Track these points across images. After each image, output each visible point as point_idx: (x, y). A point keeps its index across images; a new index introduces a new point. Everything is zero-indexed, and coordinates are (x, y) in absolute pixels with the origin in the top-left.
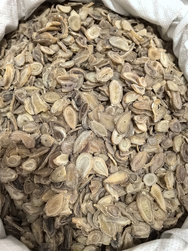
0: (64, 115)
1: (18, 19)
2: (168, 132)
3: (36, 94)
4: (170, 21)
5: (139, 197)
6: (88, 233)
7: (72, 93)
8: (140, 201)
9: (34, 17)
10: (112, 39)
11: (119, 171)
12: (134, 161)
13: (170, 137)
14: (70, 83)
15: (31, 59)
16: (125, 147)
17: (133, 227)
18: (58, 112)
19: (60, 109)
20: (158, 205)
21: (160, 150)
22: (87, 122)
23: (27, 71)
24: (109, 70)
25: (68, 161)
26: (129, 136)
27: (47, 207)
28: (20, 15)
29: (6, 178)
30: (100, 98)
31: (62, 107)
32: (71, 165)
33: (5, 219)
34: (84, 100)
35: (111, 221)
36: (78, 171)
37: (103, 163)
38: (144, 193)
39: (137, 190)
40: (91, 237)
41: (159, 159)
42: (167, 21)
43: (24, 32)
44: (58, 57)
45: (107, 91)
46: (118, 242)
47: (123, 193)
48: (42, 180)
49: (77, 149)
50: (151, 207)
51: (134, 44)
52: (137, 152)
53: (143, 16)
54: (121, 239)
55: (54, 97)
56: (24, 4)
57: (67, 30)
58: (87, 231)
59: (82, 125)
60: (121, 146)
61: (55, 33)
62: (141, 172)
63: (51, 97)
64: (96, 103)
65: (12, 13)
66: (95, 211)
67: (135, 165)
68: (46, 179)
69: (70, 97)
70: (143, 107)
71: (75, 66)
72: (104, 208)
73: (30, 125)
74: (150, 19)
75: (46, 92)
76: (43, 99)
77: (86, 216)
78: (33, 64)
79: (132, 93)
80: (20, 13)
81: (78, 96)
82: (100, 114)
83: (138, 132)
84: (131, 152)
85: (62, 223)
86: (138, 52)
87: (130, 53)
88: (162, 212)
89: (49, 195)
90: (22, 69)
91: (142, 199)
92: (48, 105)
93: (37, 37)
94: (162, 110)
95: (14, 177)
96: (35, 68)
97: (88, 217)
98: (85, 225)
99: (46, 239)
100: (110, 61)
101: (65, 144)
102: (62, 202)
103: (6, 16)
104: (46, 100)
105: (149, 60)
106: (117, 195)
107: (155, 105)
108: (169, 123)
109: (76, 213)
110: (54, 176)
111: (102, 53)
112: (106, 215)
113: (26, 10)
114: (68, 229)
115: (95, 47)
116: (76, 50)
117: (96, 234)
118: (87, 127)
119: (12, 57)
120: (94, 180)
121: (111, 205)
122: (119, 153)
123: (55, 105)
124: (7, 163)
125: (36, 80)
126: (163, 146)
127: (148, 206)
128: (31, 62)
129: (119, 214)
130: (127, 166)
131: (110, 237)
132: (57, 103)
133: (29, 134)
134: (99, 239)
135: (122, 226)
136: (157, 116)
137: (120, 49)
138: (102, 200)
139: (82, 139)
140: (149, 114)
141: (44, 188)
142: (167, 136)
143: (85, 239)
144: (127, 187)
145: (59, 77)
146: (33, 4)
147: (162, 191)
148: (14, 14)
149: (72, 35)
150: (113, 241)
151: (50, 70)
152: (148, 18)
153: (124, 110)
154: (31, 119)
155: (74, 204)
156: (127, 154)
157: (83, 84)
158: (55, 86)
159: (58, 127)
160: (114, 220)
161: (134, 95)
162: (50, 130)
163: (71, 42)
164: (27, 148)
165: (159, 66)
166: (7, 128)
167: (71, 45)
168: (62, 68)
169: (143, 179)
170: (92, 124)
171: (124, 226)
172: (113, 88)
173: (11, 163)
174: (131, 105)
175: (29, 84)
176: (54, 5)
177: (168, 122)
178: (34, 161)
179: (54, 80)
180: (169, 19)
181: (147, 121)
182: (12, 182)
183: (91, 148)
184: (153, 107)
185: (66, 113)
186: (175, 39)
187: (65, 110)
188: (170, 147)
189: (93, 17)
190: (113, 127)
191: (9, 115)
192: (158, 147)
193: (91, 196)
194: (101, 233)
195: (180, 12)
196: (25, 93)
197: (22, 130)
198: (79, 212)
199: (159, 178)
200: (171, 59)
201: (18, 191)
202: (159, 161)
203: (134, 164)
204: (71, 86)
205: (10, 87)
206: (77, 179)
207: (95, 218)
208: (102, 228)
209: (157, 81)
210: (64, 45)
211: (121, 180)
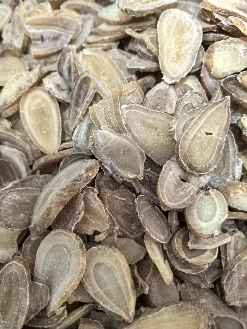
0: (23, 114)
11: (181, 299)
12: (234, 272)
14: (54, 31)
16: (206, 219)
19: (11, 97)
22: (88, 136)
26: (224, 181)
30: (131, 64)
31: (15, 90)
34: (81, 70)
36: (36, 288)
45: (150, 39)
55: (10, 70)
60: (192, 214)
64: (118, 78)
79: (234, 43)
81: (67, 63)
82: (127, 108)
84: (228, 239)
101: (10, 196)
118: (85, 151)
122: (186, 239)
139: (59, 183)
145: (29, 19)
153: (210, 98)
156: (214, 243)
157: (91, 33)
159: (8, 149)
161: (241, 47)
170: (99, 140)
172: (169, 28)
174: (232, 82)
185: (29, 108)
187: (28, 100)
203: (236, 284)
206: (21, 316)
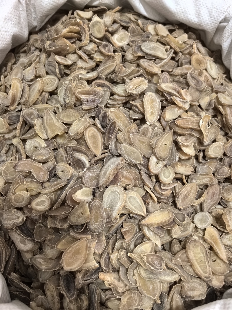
0: (86, 138)
1: (28, 28)
2: (223, 157)
3: (50, 113)
5: (190, 243)
6: (121, 294)
7: (95, 110)
8: (191, 248)
9: (48, 27)
10: (145, 45)
11: (160, 209)
12: (179, 196)
13: (226, 164)
14: (93, 97)
15: (43, 72)
16: (167, 177)
17: (184, 285)
18: (78, 134)
19: (81, 130)
20: (216, 254)
21: (214, 181)
22: (116, 147)
23: (38, 85)
24: (142, 81)
25: (91, 197)
26: (172, 163)
27: (64, 258)
28: (31, 24)
29: (11, 222)
30: (131, 116)
31: (82, 127)
32: (97, 202)
33: (10, 277)
34: (111, 118)
35: (153, 277)
36: (106, 210)
37: (139, 198)
38: (195, 237)
39: (185, 234)
40: (126, 300)
41: (213, 193)
42: (213, 23)
43: (36, 43)
44: (77, 68)
45: (140, 105)
46: (163, 306)
47: (167, 239)
48: (57, 223)
49: (104, 181)
50: (207, 257)
51: (173, 51)
52: (183, 184)
53: (183, 19)
54: (167, 301)
55: (72, 116)
56: (35, 11)
57: (88, 36)
58: (120, 292)
59: (109, 150)
60: (161, 176)
61: (74, 40)
62: (190, 210)
63: (69, 116)
64: (127, 122)
65: (20, 21)
66: (130, 264)
67: (182, 202)
68: (64, 222)
69: (93, 116)
70: (189, 125)
71: (98, 78)
72: (142, 258)
73: (43, 151)
74: (191, 22)
75: (62, 110)
76: (59, 119)
77: (118, 271)
78: (46, 78)
79: (173, 107)
80: (30, 22)
81: (103, 114)
82: (133, 135)
83: (183, 157)
84: (176, 185)
85: (85, 280)
86: (179, 60)
87: (168, 62)
88: (222, 264)
89: (67, 242)
90: (31, 84)
91: (193, 245)
92: (65, 127)
93: (50, 45)
94: (213, 129)
95: (20, 220)
96: (49, 82)
97: (120, 272)
98: (116, 283)
99: (64, 304)
100: (143, 70)
101: (87, 174)
102: (84, 252)
103: (13, 23)
104: (62, 120)
105: (192, 69)
106: (159, 241)
107: (204, 122)
108: (224, 145)
109: (105, 265)
110: (74, 217)
111: (132, 63)
112: (145, 268)
113: (38, 17)
114: (94, 289)
115: (123, 56)
116: (100, 59)
117: (132, 295)
118: (116, 153)
119: (20, 70)
120: (127, 222)
121: (152, 254)
122: (160, 186)
123: (74, 126)
124: (12, 203)
125: (50, 97)
126: (218, 176)
127: (202, 255)
128: (43, 75)
129: (162, 267)
130: (171, 204)
131: (153, 299)
132: (76, 122)
133: (41, 164)
134: (137, 303)
135: (168, 283)
136: (207, 136)
138: (139, 247)
139: (110, 167)
140: (197, 135)
141: (60, 234)
142: (222, 163)
143: (117, 302)
144: (172, 230)
145: (78, 90)
146: (46, 10)
147: (220, 236)
148: (23, 22)
149: (95, 42)
150: (156, 305)
151: (67, 84)
152: (188, 21)
153: (164, 130)
154: (44, 144)
155: (102, 254)
156: (171, 186)
157: (110, 99)
158: (73, 103)
159: (78, 154)
160: (157, 275)
161: (176, 109)
162: (68, 157)
163: (93, 50)
164: (37, 182)
165: (206, 75)
166: (12, 156)
167: (93, 54)
168: (82, 80)
169: (193, 219)
170: (123, 148)
171: (170, 283)
172: (148, 101)
173: (17, 203)
174: (173, 123)
175: (41, 101)
176: (72, 11)
177: (222, 144)
178: (48, 197)
179: (72, 95)
180: (215, 21)
181: (195, 143)
182: (18, 226)
183: (122, 179)
184: (202, 125)
185: (88, 135)
186: (224, 45)
187: (87, 132)
188: (226, 176)
189: (120, 23)
190: (150, 152)
191: (15, 141)
192: (211, 177)
193: (123, 244)
194: (139, 294)
195: (228, 10)
196: (36, 113)
197: (32, 159)
198: (108, 265)
199: (215, 218)
200: (221, 71)
201: (26, 239)
202: (213, 196)
203: (181, 200)
204: (94, 101)
205: (17, 107)
206: (104, 220)
207: (130, 272)
208: (140, 286)
209: (204, 94)
210: (84, 54)
211: (163, 221)
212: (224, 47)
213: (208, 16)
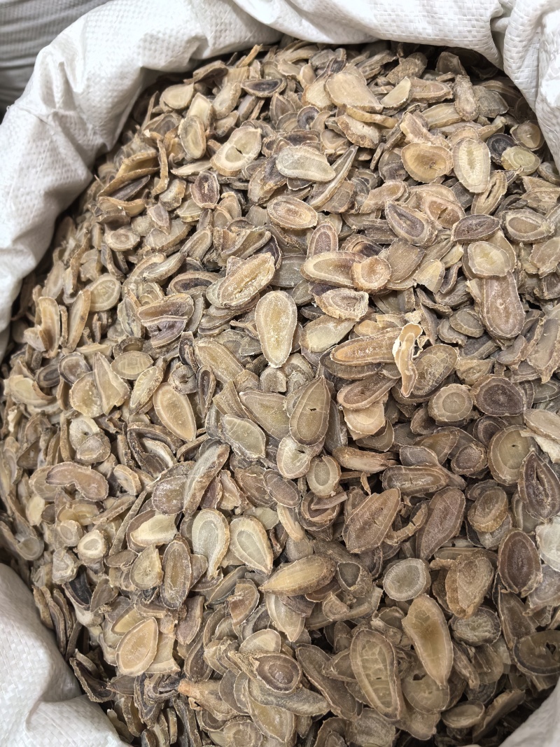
0: (158, 410)
3: (103, 361)
4: (482, 24)
5: (357, 637)
6: (218, 723)
8: (359, 648)
10: (283, 157)
11: (314, 552)
14: (169, 320)
15: (94, 269)
16: (323, 483)
18: (141, 405)
19: (145, 399)
22: (218, 421)
23: (80, 306)
24: (265, 262)
25: (174, 531)
27: (119, 652)
31: (146, 391)
32: (177, 544)
34: (200, 363)
35: (275, 701)
36: (196, 559)
37: (258, 535)
39: (359, 612)
40: (231, 735)
41: (445, 509)
44: (145, 252)
45: (254, 326)
48: (122, 580)
49: (188, 500)
50: (392, 671)
51: (354, 149)
55: (137, 364)
57: (165, 168)
58: (219, 720)
59: (206, 430)
60: (312, 480)
63: (132, 364)
67: (358, 537)
70: (365, 357)
71: (183, 268)
72: (251, 664)
73: (91, 443)
76: (117, 371)
78: (99, 282)
79: (325, 321)
82: (245, 395)
84: (345, 497)
85: (161, 693)
87: (341, 184)
89: (135, 619)
90: (71, 304)
92: (126, 388)
94: (439, 354)
95: (70, 571)
96: (104, 290)
98: (213, 702)
101: (161, 487)
104: (122, 373)
107: (404, 344)
108: (470, 390)
109: (190, 670)
110: (138, 574)
116: (193, 217)
117: (241, 727)
120: (244, 582)
121: (275, 656)
122: (310, 502)
123: (138, 386)
124: (61, 537)
126: (457, 469)
127: (381, 666)
128: (95, 276)
129: (292, 684)
133: (90, 467)
137: (308, 181)
138: (252, 640)
139: (199, 470)
140: (393, 374)
144: (322, 604)
149: (181, 179)
153: (316, 371)
154: (93, 428)
155: (190, 645)
156: (333, 502)
157: (204, 315)
158: (139, 337)
159: (152, 442)
161: (331, 325)
162: (129, 453)
163: (176, 199)
164: (88, 502)
165: (434, 203)
167: (177, 208)
168: (150, 282)
170: (228, 426)
172: (266, 316)
174: (328, 357)
176: (155, 94)
177: (464, 388)
178: (101, 535)
182: (69, 582)
184: (398, 352)
185: (162, 403)
187: (160, 397)
188: (477, 469)
189: (254, 94)
193: (233, 626)
196: (83, 362)
202: (445, 517)
203: (353, 535)
204: (172, 326)
206: (187, 582)
208: (254, 715)
209: (434, 251)
211: (305, 585)
212: (521, 83)
213: (456, 14)
